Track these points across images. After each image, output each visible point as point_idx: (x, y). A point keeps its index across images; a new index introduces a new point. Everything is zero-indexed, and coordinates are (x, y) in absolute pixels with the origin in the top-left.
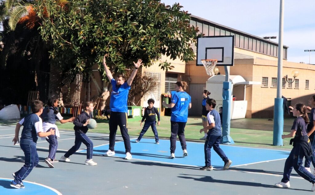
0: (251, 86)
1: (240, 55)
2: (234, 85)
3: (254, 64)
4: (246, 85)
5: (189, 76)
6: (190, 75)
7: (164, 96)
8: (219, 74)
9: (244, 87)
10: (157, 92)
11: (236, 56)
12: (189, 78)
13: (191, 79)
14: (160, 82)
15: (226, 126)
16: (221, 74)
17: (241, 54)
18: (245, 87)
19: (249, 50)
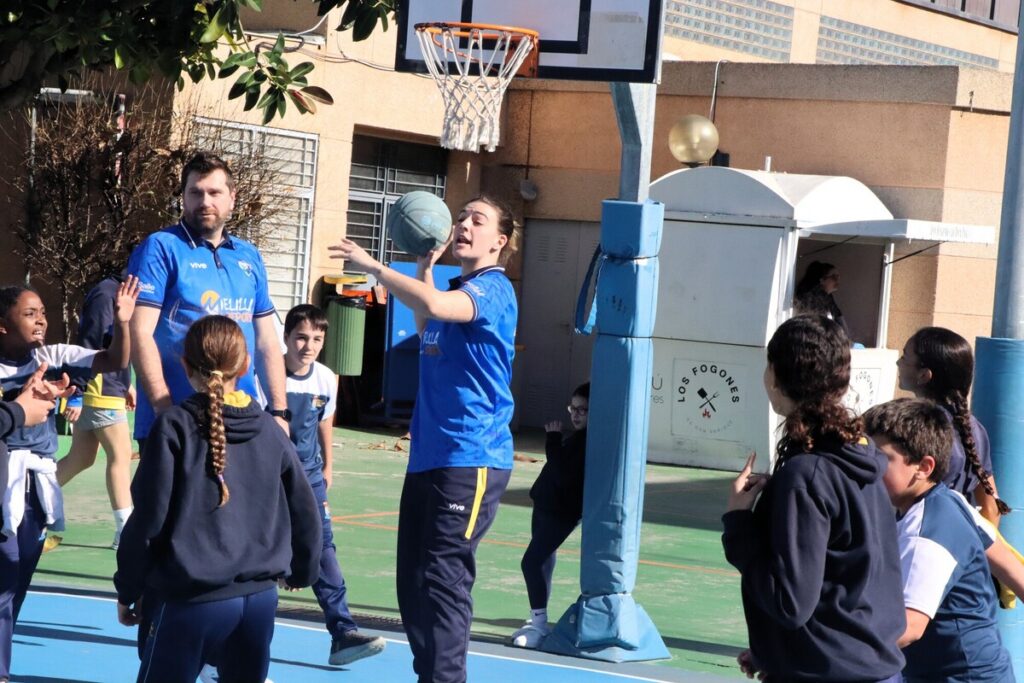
0: (928, 252)
1: (900, 45)
2: (802, 242)
3: (961, 101)
4: (893, 245)
5: (528, 167)
6: (533, 162)
7: (339, 290)
8: (720, 159)
9: (883, 258)
10: (288, 261)
11: (875, 49)
12: (523, 182)
13: (536, 189)
14: (310, 196)
15: (611, 525)
16: (732, 160)
17: (906, 40)
18: (889, 258)
19: (967, 14)
